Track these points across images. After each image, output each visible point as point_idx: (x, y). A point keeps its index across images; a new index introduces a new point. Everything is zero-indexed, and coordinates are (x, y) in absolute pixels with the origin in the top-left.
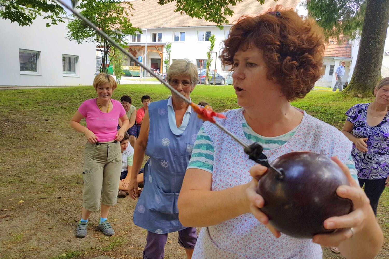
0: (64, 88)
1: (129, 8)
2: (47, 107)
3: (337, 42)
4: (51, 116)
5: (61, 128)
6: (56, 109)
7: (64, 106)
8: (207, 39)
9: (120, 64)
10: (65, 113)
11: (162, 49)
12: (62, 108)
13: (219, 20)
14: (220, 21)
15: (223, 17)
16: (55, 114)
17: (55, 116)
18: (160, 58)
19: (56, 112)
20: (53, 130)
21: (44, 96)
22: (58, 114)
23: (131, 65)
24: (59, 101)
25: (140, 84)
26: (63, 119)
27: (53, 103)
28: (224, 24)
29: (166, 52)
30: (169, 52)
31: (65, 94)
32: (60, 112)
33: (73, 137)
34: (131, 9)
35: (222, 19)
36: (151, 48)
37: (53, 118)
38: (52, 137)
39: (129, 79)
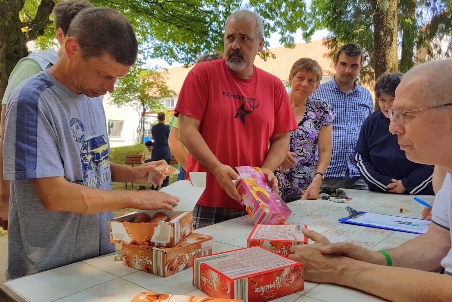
1: (164, 73)
34: (166, 73)
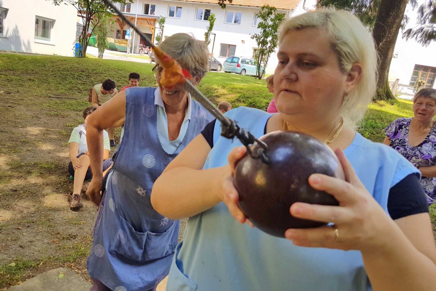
0: (35, 56)
2: (11, 76)
4: (15, 88)
5: (26, 104)
6: (22, 80)
7: (32, 77)
8: (206, 19)
9: (105, 35)
10: (33, 86)
11: (154, 23)
12: (30, 80)
16: (21, 86)
17: (20, 89)
18: (151, 33)
19: (21, 83)
20: (16, 105)
21: (9, 64)
22: (24, 86)
23: (117, 38)
24: (26, 70)
25: (126, 61)
26: (30, 94)
27: (19, 73)
29: (159, 27)
30: (161, 28)
31: (35, 63)
32: (27, 84)
33: (40, 116)
36: (141, 21)
37: (18, 91)
38: (14, 114)
39: (114, 54)
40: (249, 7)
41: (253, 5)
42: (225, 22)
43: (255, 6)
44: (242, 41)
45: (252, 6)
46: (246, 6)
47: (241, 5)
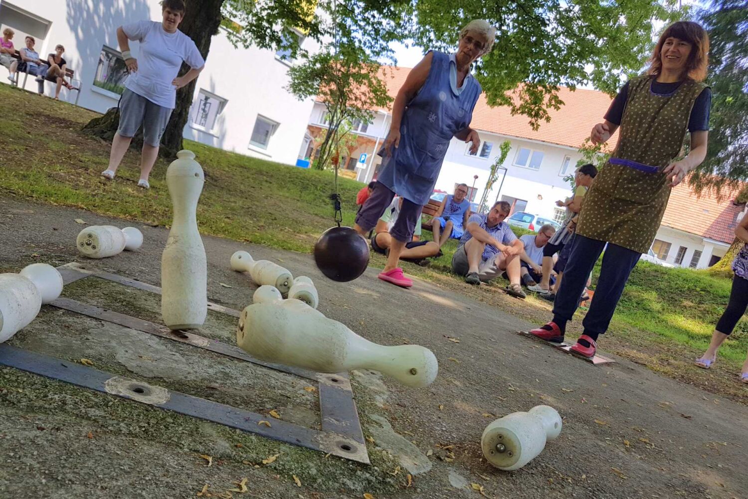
3: (715, 197)
13: (535, 113)
14: (537, 115)
15: (545, 111)
28: (542, 122)
35: (541, 112)
40: (557, 146)
41: (563, 143)
42: (514, 164)
43: (567, 146)
44: (539, 195)
45: (562, 145)
46: (552, 143)
47: (544, 141)
